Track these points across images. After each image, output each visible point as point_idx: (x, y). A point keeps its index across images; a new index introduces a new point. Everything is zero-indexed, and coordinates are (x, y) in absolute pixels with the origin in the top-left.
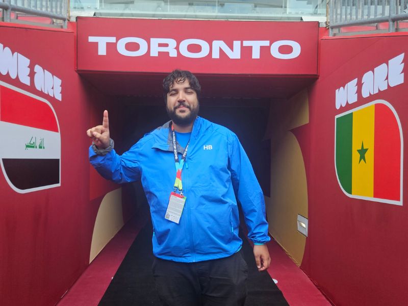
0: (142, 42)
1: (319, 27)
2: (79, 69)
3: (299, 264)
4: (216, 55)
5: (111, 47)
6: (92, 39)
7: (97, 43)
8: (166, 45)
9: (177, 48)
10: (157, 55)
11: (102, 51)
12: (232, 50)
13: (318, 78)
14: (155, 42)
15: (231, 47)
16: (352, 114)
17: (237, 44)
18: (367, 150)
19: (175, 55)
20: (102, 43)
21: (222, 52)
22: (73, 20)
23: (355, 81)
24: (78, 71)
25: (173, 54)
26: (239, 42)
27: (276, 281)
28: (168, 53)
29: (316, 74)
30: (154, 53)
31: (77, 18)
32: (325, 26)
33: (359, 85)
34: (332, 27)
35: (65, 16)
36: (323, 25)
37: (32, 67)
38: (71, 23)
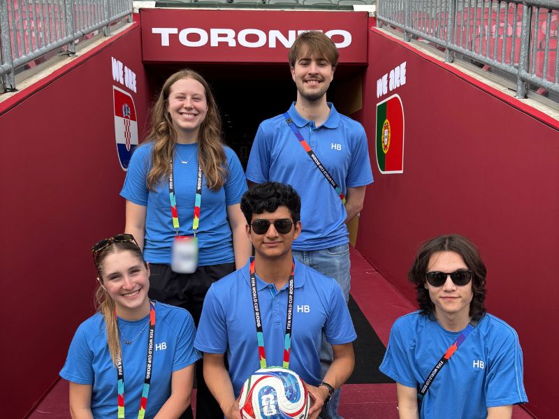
0: (202, 33)
1: (368, 16)
2: (144, 59)
4: (272, 44)
5: (173, 38)
6: (155, 30)
8: (225, 35)
9: (236, 38)
10: (217, 45)
11: (165, 42)
12: (288, 40)
13: (368, 66)
14: (215, 32)
15: (287, 36)
17: (292, 34)
19: (235, 45)
20: (165, 33)
21: (278, 41)
22: (137, 11)
23: (387, 75)
24: (143, 62)
25: (232, 43)
26: (294, 32)
28: (227, 43)
29: (366, 61)
30: (214, 43)
31: (140, 9)
32: (374, 16)
33: (388, 79)
34: (379, 20)
35: (131, 10)
36: (372, 15)
37: (123, 69)
38: (135, 14)
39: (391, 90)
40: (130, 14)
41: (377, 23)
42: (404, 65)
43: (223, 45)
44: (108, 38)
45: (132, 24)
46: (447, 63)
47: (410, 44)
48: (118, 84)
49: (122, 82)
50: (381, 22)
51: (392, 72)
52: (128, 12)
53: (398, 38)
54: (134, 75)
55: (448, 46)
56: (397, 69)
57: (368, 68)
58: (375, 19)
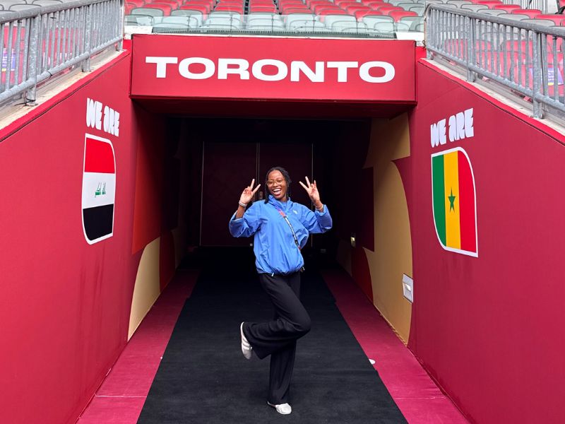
0: (208, 63)
1: (416, 46)
2: (133, 94)
3: (406, 343)
4: (295, 77)
5: (172, 69)
6: (149, 60)
7: (156, 64)
8: (237, 66)
9: (250, 70)
10: (226, 78)
11: (161, 73)
12: (315, 72)
13: (416, 105)
14: (223, 63)
15: (313, 69)
16: (443, 155)
17: (320, 66)
18: (454, 197)
19: (248, 78)
20: (161, 64)
22: (128, 37)
23: (444, 121)
24: (131, 96)
25: (245, 76)
26: (323, 63)
27: (372, 362)
28: (238, 75)
29: (414, 100)
30: (222, 75)
31: (132, 35)
32: (422, 45)
33: (447, 126)
34: (430, 50)
35: (121, 36)
36: (420, 44)
37: (103, 111)
38: (125, 41)
39: (452, 140)
40: (120, 41)
41: (428, 54)
42: (470, 112)
43: (234, 78)
44: (85, 74)
45: (121, 52)
46: (537, 119)
47: (475, 85)
48: (93, 131)
49: (99, 127)
50: (432, 53)
51: (452, 118)
52: (118, 38)
53: (458, 76)
54: (117, 114)
55: (537, 97)
56: (460, 115)
57: (417, 107)
58: (424, 49)
